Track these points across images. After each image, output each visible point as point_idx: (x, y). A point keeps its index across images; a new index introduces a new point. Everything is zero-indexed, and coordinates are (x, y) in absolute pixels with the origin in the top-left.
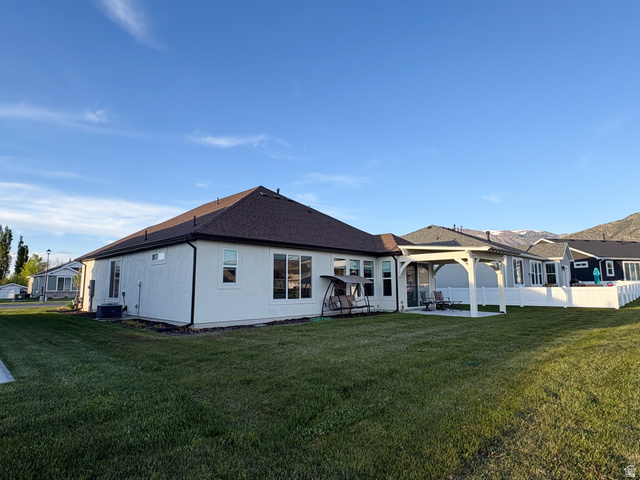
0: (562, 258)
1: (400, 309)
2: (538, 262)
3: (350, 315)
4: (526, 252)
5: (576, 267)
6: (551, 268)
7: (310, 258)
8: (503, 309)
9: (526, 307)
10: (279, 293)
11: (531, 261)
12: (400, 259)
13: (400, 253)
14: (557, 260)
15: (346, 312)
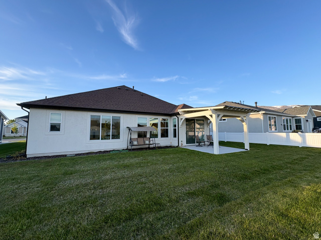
0: (306, 115)
1: (180, 145)
2: (289, 118)
3: (149, 148)
4: (282, 113)
5: (318, 120)
6: (298, 121)
7: (120, 117)
8: (247, 147)
9: (271, 145)
10: (94, 137)
11: (283, 118)
12: (180, 117)
13: (178, 114)
14: (302, 116)
15: (147, 146)
